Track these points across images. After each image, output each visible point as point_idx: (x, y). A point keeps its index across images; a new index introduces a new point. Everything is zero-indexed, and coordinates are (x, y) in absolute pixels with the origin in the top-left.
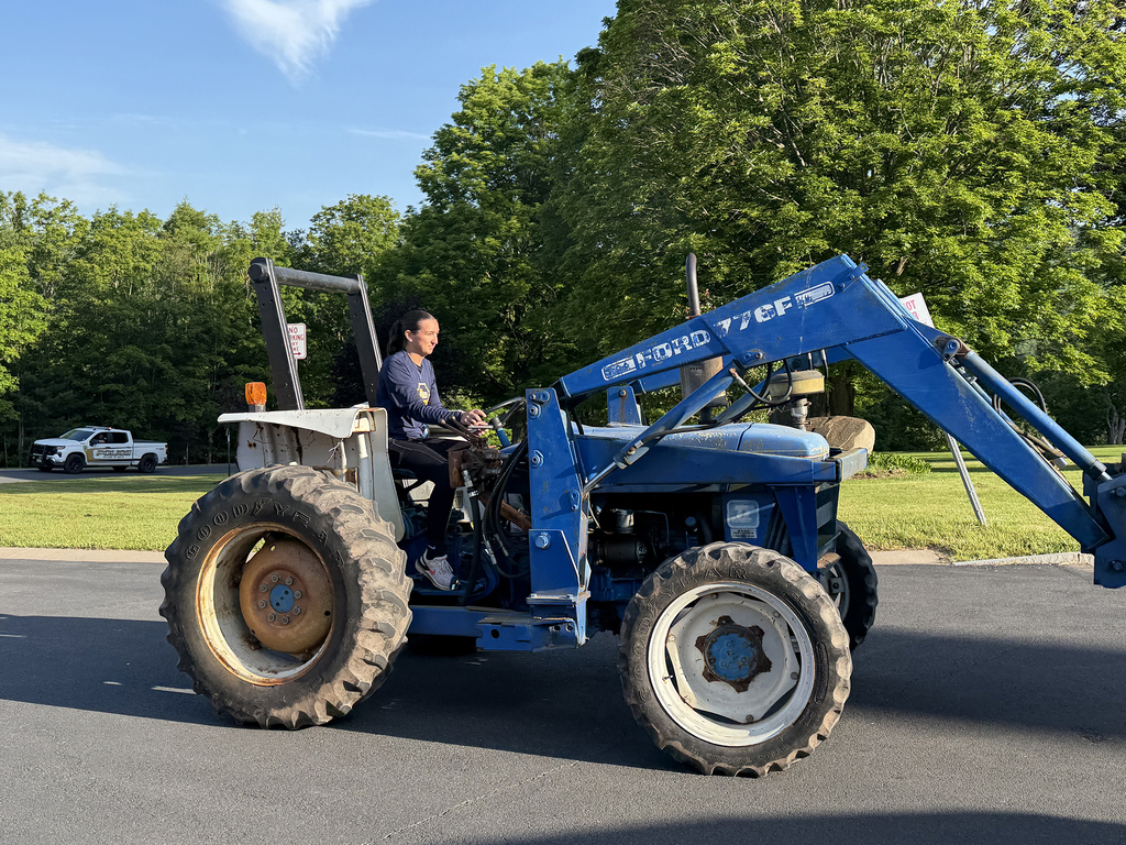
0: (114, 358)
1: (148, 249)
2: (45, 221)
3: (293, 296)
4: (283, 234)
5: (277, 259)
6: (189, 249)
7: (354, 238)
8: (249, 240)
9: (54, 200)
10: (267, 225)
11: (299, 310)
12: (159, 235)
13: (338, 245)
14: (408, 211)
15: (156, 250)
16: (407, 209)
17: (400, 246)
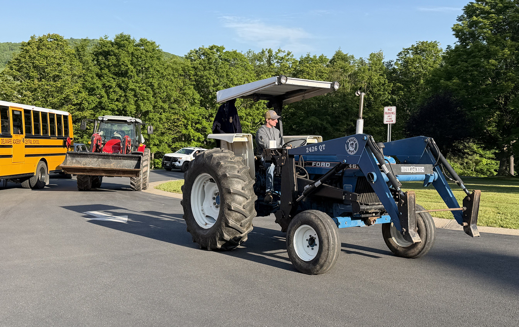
0: (306, 122)
1: (323, 73)
2: (280, 61)
3: (387, 93)
4: (383, 63)
5: (380, 75)
6: (340, 72)
7: (418, 63)
8: (367, 67)
9: (284, 52)
10: (376, 58)
11: (389, 99)
12: (327, 66)
13: (410, 67)
14: (448, 48)
15: (326, 73)
16: (447, 47)
17: (442, 66)
